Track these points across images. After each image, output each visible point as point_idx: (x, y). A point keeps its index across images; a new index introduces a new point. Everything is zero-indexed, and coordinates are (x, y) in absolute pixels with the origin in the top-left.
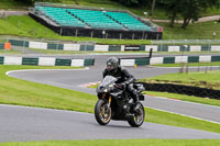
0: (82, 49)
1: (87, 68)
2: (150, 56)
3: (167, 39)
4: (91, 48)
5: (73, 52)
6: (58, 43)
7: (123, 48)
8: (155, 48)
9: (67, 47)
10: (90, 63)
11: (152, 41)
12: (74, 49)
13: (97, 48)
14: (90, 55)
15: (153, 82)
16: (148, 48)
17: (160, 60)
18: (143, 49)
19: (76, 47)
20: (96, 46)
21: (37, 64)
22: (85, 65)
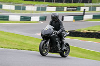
0: (38, 9)
1: (42, 22)
2: (84, 14)
3: (95, 2)
4: (44, 9)
5: (32, 12)
6: (22, 5)
7: (65, 8)
8: (87, 9)
9: (28, 8)
10: (43, 19)
11: (85, 4)
12: (33, 10)
13: (48, 9)
14: (44, 13)
15: (86, 31)
16: (82, 9)
17: (91, 17)
18: (79, 10)
19: (34, 8)
20: (48, 7)
21: (8, 20)
22: (40, 20)
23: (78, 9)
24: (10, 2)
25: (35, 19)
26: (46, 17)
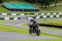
0: (17, 15)
2: (36, 16)
3: (41, 11)
4: (19, 15)
6: (10, 13)
7: (28, 14)
8: (37, 14)
9: (13, 14)
10: (19, 18)
11: (36, 12)
14: (19, 16)
19: (15, 14)
20: (21, 14)
21: (4, 19)
22: (18, 19)
23: (34, 14)
24: (5, 12)
25: (16, 19)
26: (20, 18)
